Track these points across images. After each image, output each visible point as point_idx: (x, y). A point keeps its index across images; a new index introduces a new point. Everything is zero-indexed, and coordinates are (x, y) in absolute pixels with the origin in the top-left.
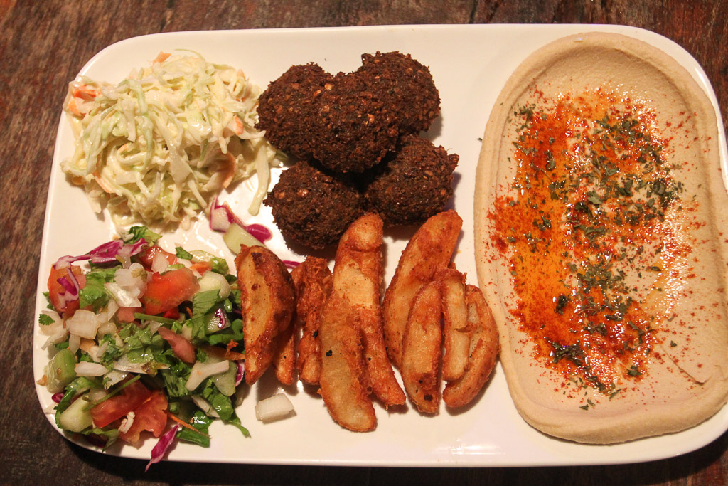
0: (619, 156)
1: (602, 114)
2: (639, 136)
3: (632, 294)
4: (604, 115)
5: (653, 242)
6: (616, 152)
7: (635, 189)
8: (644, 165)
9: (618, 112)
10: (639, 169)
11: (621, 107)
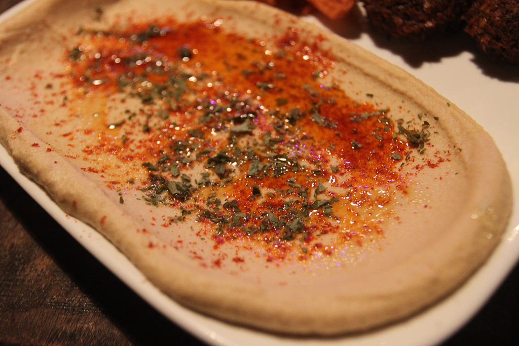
0: (264, 191)
1: (339, 213)
2: (266, 227)
3: (122, 96)
4: (336, 214)
5: (138, 144)
6: (272, 191)
7: (208, 175)
8: (223, 202)
9: (325, 232)
10: (225, 195)
11: (327, 240)
